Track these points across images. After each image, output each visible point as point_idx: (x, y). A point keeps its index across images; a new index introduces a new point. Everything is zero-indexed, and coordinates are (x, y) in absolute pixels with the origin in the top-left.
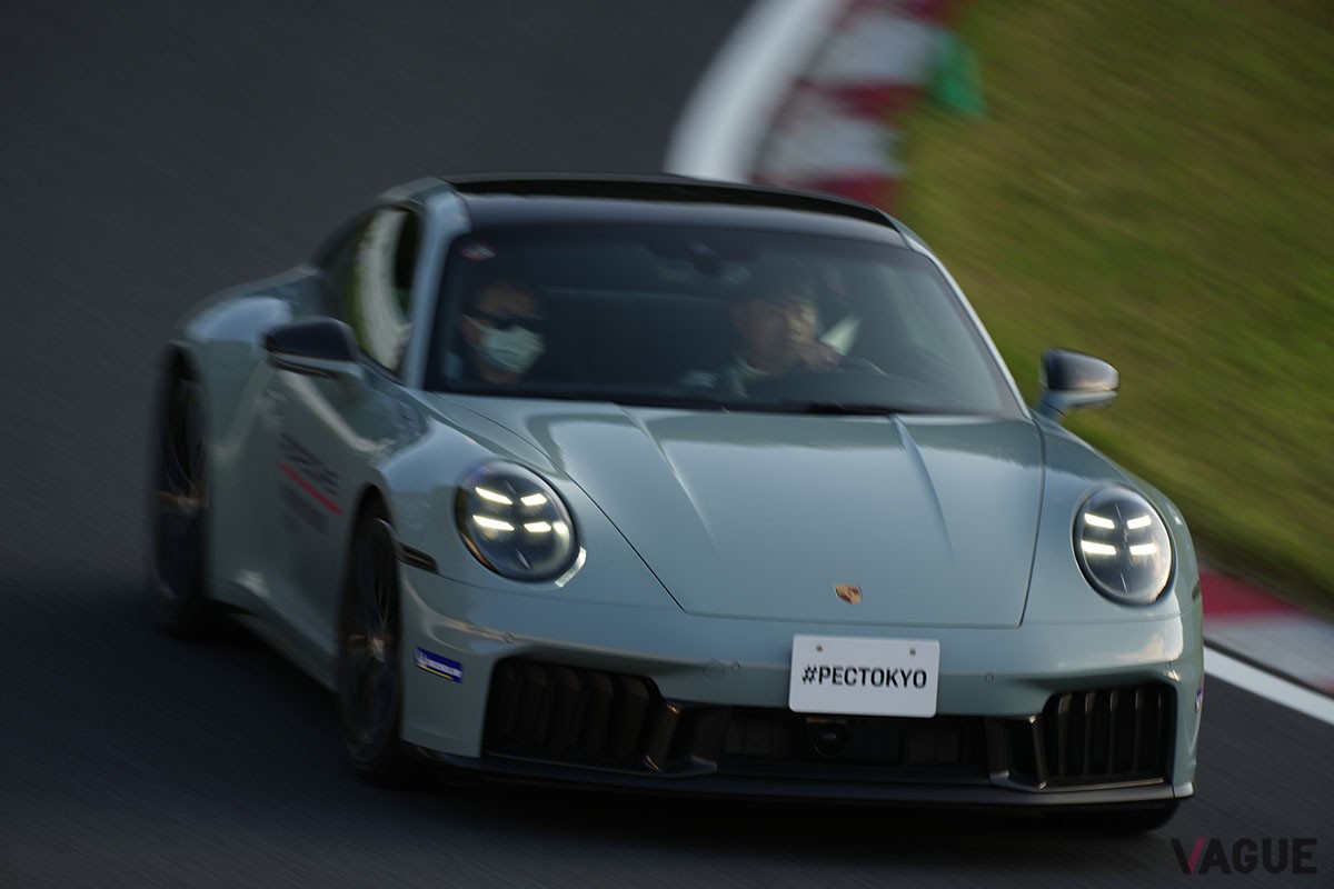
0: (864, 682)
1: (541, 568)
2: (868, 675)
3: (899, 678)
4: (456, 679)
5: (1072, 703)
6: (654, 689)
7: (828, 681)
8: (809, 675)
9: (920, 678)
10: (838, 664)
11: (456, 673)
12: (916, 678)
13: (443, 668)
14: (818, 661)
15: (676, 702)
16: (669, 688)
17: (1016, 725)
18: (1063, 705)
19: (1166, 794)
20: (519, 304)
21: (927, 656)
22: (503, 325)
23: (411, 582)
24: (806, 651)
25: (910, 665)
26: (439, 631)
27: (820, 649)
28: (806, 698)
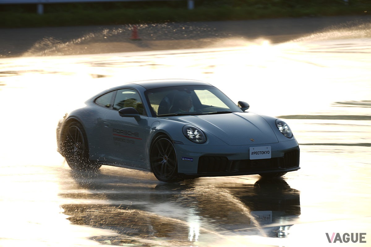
2: (261, 153)
3: (265, 152)
6: (227, 159)
7: (255, 154)
8: (252, 153)
9: (268, 152)
10: (256, 151)
11: (192, 160)
13: (189, 159)
15: (231, 160)
18: (286, 155)
21: (269, 149)
25: (267, 150)
27: (254, 149)
28: (252, 157)
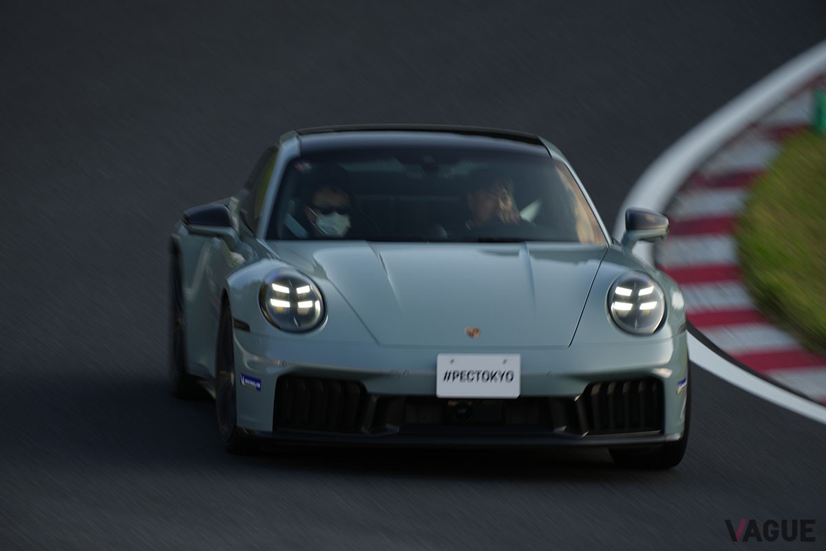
0: (478, 379)
1: (305, 326)
2: (481, 375)
3: (498, 376)
4: (257, 388)
5: (601, 389)
6: (363, 389)
7: (457, 379)
8: (447, 376)
9: (510, 377)
10: (463, 369)
11: (258, 385)
12: (507, 376)
13: (252, 383)
14: (452, 368)
15: (376, 395)
16: (372, 387)
17: (567, 401)
18: (595, 390)
19: (661, 439)
20: (336, 200)
21: (513, 363)
22: (327, 211)
23: (237, 337)
24: (444, 363)
25: (504, 368)
26: (251, 363)
27: (452, 361)
28: (445, 389)
